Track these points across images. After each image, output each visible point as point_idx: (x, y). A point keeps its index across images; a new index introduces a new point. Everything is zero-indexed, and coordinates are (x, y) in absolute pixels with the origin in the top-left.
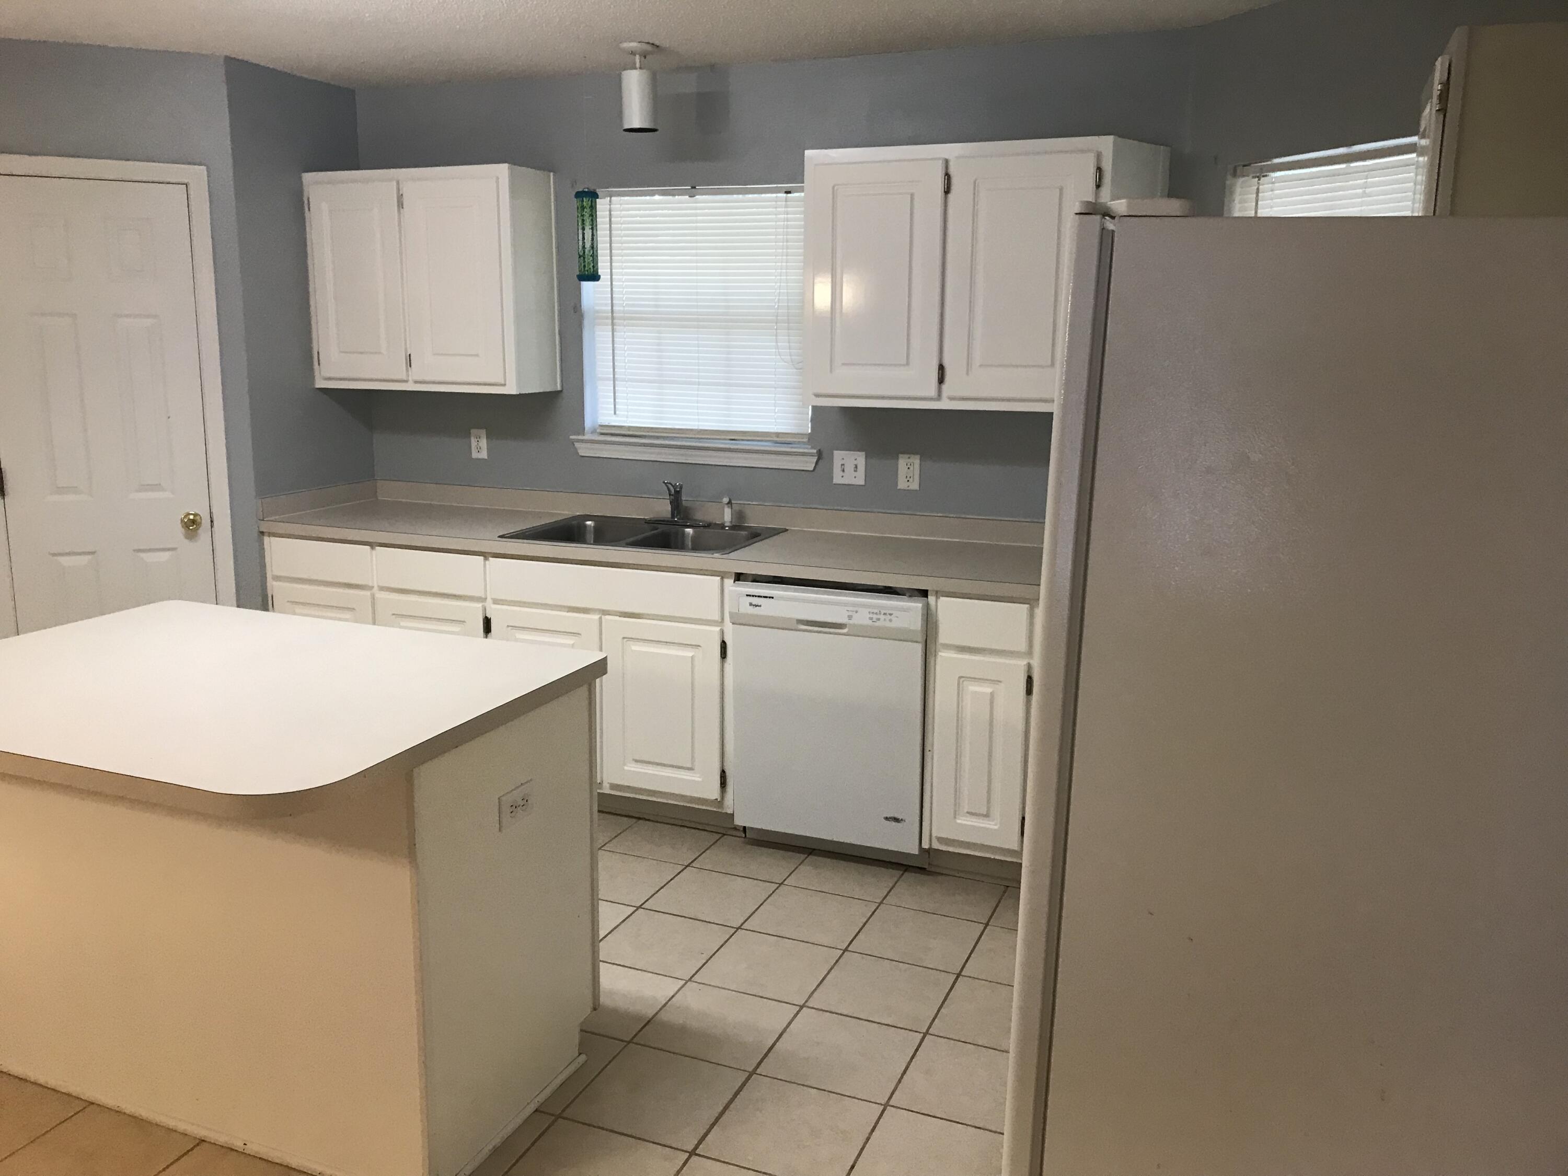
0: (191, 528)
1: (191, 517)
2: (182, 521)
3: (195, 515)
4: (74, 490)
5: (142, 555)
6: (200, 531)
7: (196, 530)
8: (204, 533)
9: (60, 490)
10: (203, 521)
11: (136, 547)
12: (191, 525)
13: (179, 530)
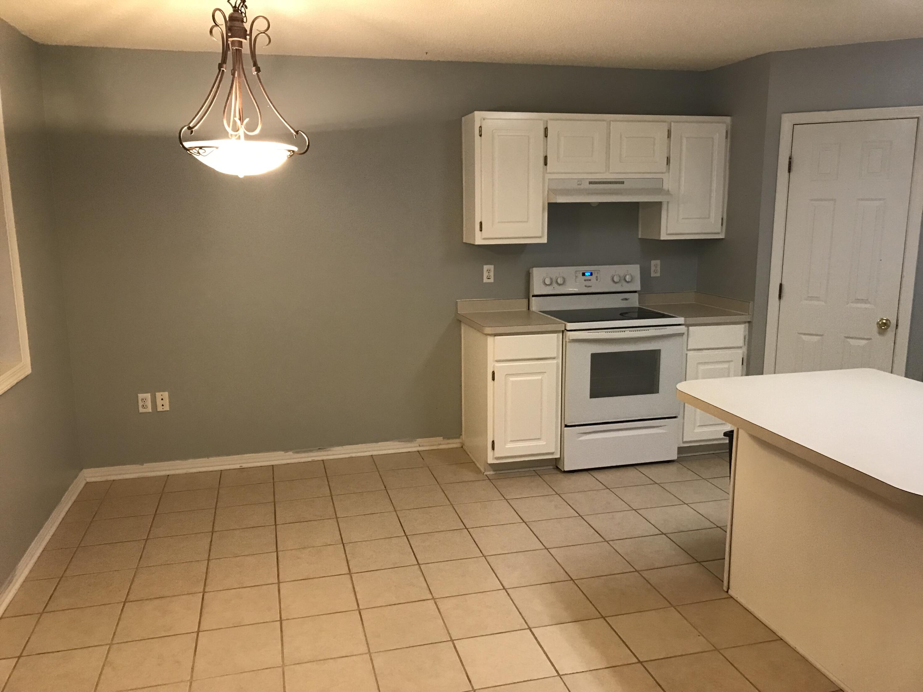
0: (883, 328)
1: (884, 321)
2: (878, 323)
3: (886, 320)
4: (817, 298)
5: (848, 340)
6: (889, 329)
7: (886, 329)
8: (890, 333)
9: (811, 298)
10: (891, 325)
11: (846, 335)
12: (883, 326)
13: (875, 328)
